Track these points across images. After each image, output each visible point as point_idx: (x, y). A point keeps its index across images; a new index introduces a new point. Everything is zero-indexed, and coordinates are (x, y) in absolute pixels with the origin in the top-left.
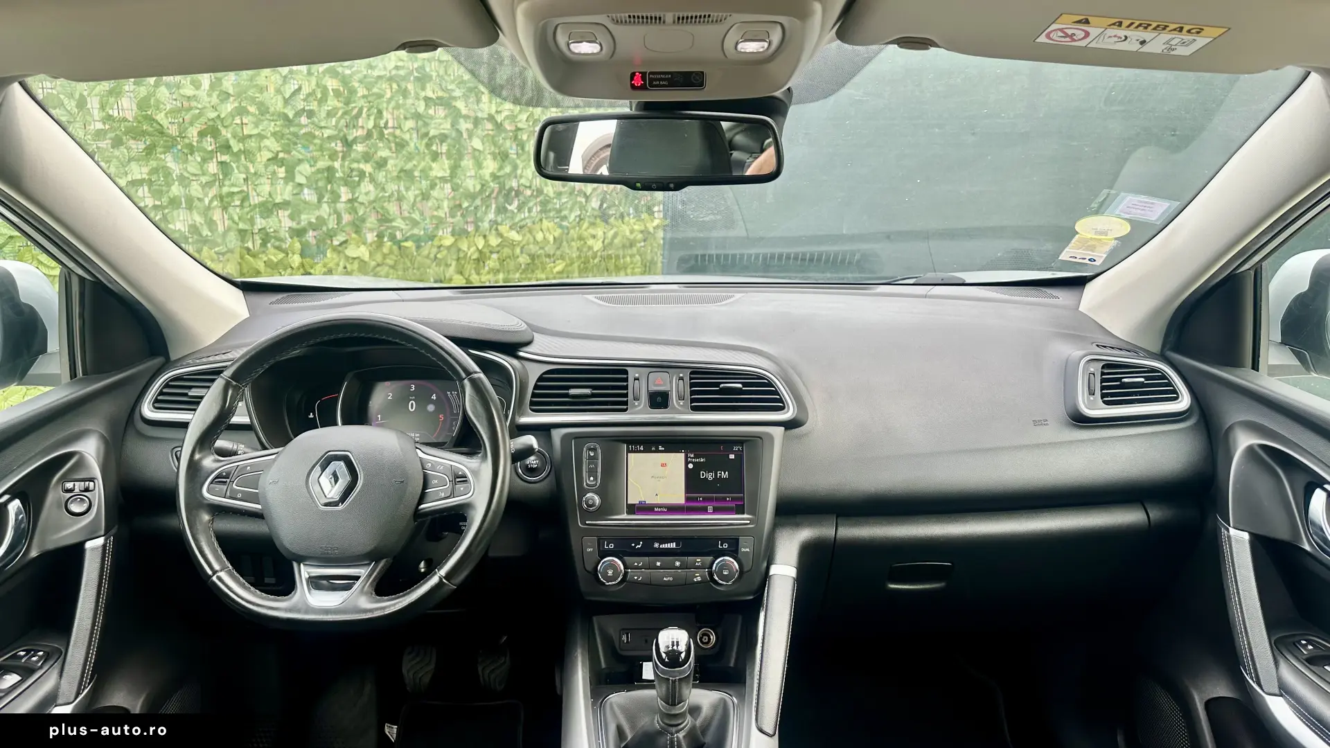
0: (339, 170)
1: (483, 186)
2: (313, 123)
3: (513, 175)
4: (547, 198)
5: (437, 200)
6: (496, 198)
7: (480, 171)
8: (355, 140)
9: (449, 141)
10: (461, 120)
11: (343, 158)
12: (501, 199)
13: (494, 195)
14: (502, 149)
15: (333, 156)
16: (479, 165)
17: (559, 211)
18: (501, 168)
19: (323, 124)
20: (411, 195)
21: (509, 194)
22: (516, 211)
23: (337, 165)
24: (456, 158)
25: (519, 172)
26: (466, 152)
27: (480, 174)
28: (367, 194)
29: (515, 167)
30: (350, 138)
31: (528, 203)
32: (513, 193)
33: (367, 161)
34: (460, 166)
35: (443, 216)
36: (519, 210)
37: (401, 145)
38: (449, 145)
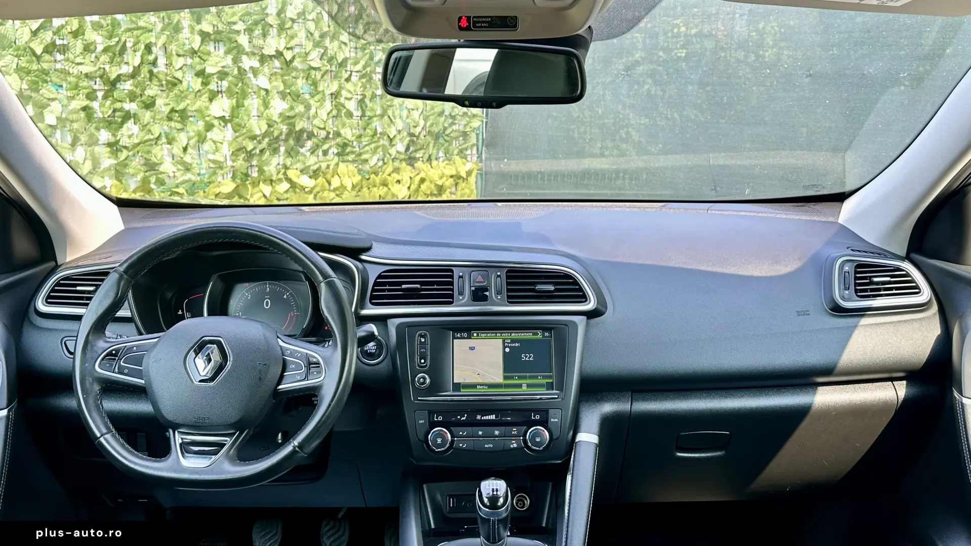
0: (98, 111)
1: (269, 126)
2: (67, 60)
3: (306, 116)
4: (346, 141)
5: (214, 142)
6: (286, 140)
7: (267, 111)
8: (119, 78)
9: (230, 78)
10: (244, 58)
11: (105, 97)
12: (291, 142)
13: (283, 137)
14: (293, 88)
15: (91, 96)
16: (266, 105)
17: (360, 154)
18: (292, 108)
19: (78, 60)
20: (182, 139)
21: (300, 137)
22: (308, 154)
23: (95, 105)
24: (240, 96)
25: (313, 111)
26: (250, 90)
27: (267, 114)
28: (130, 137)
29: (308, 107)
30: (113, 76)
31: (321, 146)
32: (305, 135)
33: (131, 101)
34: (244, 106)
35: (222, 159)
36: (312, 153)
37: (174, 83)
38: (230, 82)
